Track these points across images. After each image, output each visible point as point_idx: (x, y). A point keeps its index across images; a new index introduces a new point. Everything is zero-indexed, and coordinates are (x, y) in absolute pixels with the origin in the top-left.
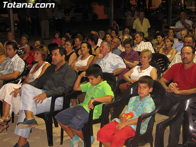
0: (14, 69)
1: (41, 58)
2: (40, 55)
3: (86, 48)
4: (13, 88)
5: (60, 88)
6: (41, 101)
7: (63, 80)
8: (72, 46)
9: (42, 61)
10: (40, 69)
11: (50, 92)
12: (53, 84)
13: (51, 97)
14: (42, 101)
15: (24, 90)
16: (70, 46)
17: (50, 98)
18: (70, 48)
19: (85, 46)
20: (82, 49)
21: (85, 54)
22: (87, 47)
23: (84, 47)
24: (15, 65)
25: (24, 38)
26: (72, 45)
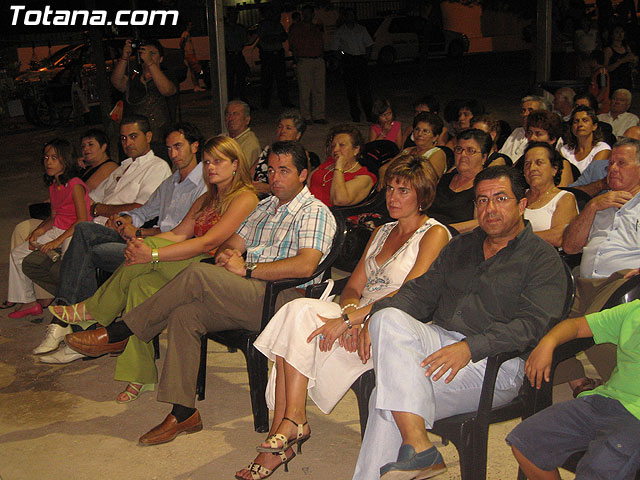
0: (302, 241)
1: (413, 207)
2: (410, 195)
3: (546, 164)
4: (318, 315)
5: (517, 324)
6: (447, 374)
7: (522, 295)
8: (483, 157)
9: (416, 218)
10: (410, 247)
11: (482, 341)
12: (484, 310)
13: (485, 361)
14: (454, 374)
15: (385, 332)
16: (478, 155)
17: (482, 364)
18: (479, 162)
19: (541, 157)
20: (532, 168)
21: (540, 185)
22: (548, 161)
23: (538, 162)
24: (304, 228)
25: (290, 122)
26: (483, 153)
